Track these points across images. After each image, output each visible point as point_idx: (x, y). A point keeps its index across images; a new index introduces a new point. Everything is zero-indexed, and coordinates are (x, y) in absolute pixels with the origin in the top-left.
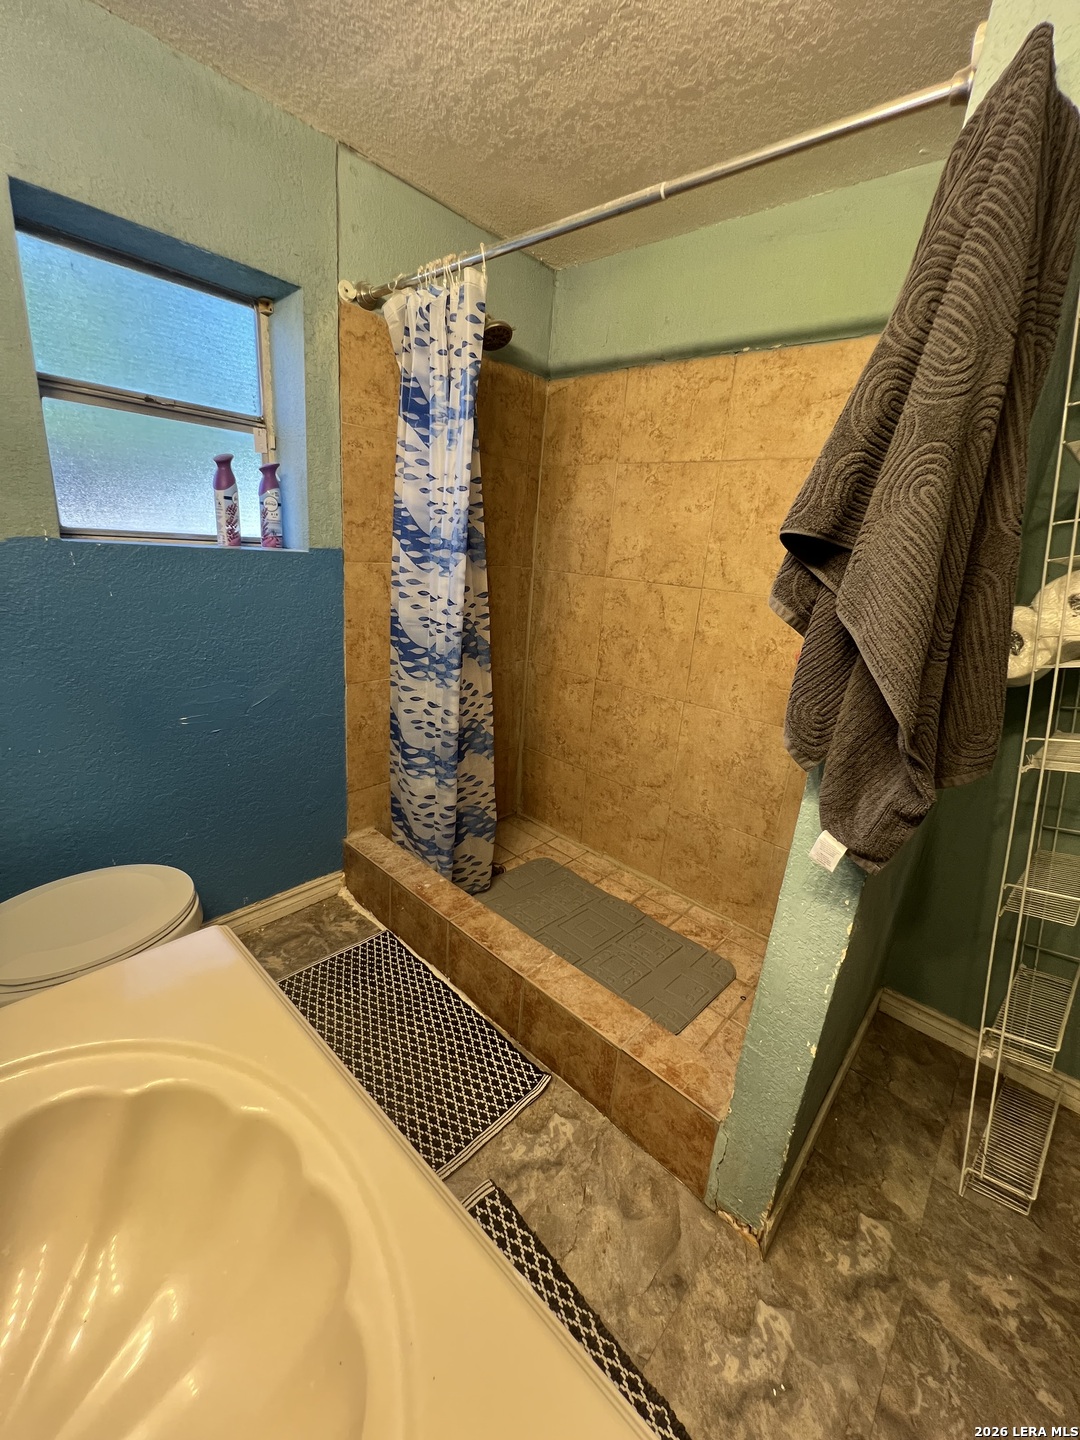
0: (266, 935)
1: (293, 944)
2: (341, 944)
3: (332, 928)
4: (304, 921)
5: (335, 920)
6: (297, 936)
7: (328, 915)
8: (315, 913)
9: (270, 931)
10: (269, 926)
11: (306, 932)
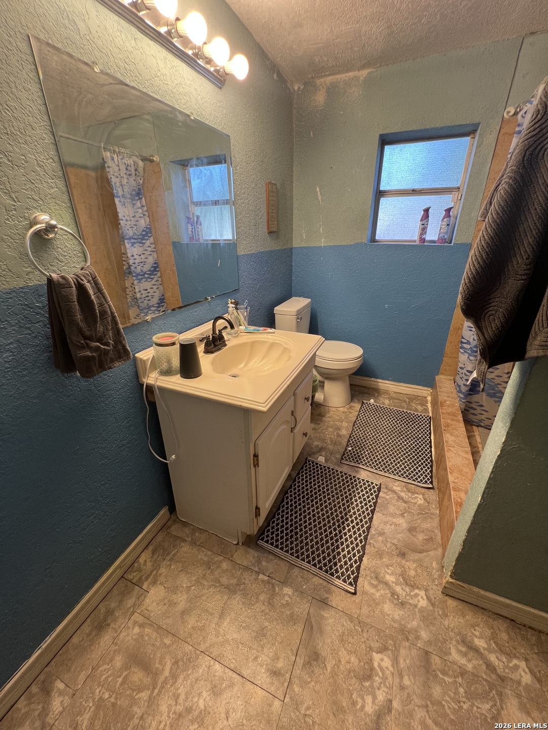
0: (392, 395)
1: (397, 401)
2: (411, 410)
3: (413, 405)
4: (407, 398)
5: (417, 404)
6: (401, 400)
7: (416, 401)
8: (413, 398)
9: (394, 394)
10: (395, 393)
11: (405, 401)
